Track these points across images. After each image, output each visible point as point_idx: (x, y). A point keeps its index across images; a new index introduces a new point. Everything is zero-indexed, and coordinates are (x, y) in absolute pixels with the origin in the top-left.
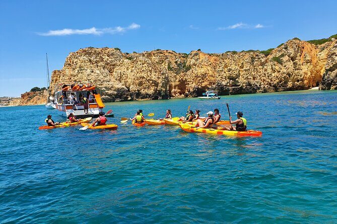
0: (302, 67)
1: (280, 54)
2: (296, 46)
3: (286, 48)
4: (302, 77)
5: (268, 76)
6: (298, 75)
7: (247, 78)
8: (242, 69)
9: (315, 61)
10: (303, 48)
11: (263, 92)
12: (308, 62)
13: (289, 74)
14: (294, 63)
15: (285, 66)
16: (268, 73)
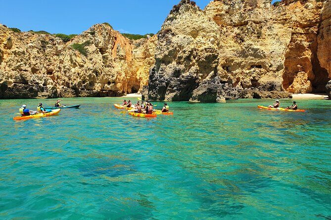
0: (114, 64)
1: (84, 41)
2: (107, 33)
3: (93, 34)
4: (114, 78)
5: (65, 72)
6: (109, 75)
7: (18, 68)
8: (8, 51)
9: (130, 58)
10: (116, 38)
11: (49, 97)
12: (122, 59)
13: (96, 72)
14: (104, 57)
15: (91, 59)
16: (64, 67)
